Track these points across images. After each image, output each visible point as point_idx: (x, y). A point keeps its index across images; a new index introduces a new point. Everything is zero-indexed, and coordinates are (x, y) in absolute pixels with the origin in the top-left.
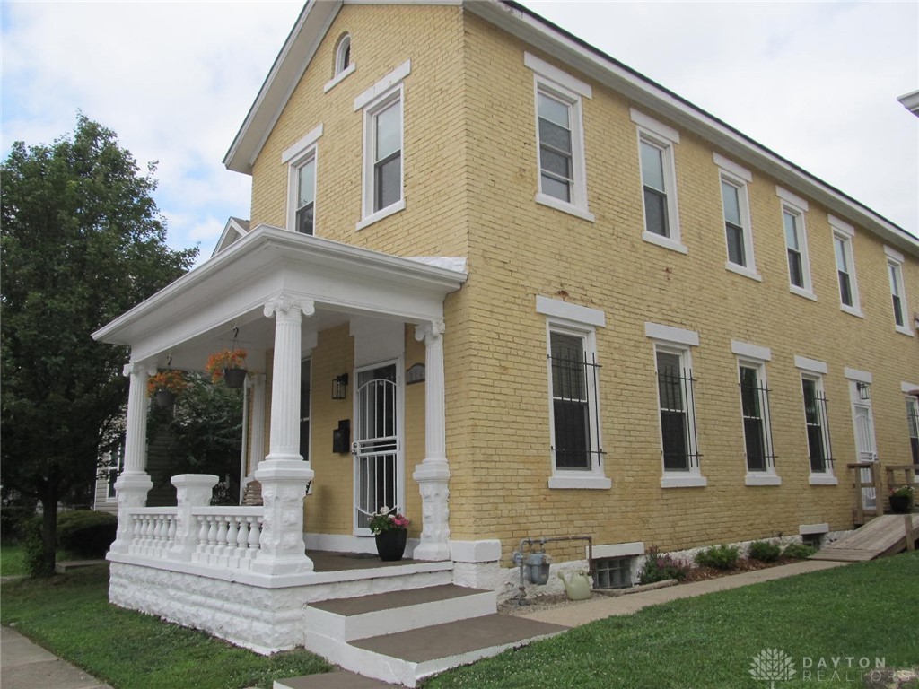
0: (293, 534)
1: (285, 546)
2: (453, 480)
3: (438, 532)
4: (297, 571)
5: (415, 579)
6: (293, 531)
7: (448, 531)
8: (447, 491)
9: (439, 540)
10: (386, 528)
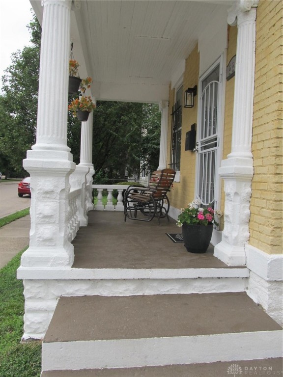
0: (49, 227)
1: (40, 237)
2: (256, 178)
3: (235, 234)
4: (50, 264)
5: (197, 284)
6: (49, 223)
7: (247, 234)
8: (249, 190)
9: (236, 242)
10: (189, 222)
